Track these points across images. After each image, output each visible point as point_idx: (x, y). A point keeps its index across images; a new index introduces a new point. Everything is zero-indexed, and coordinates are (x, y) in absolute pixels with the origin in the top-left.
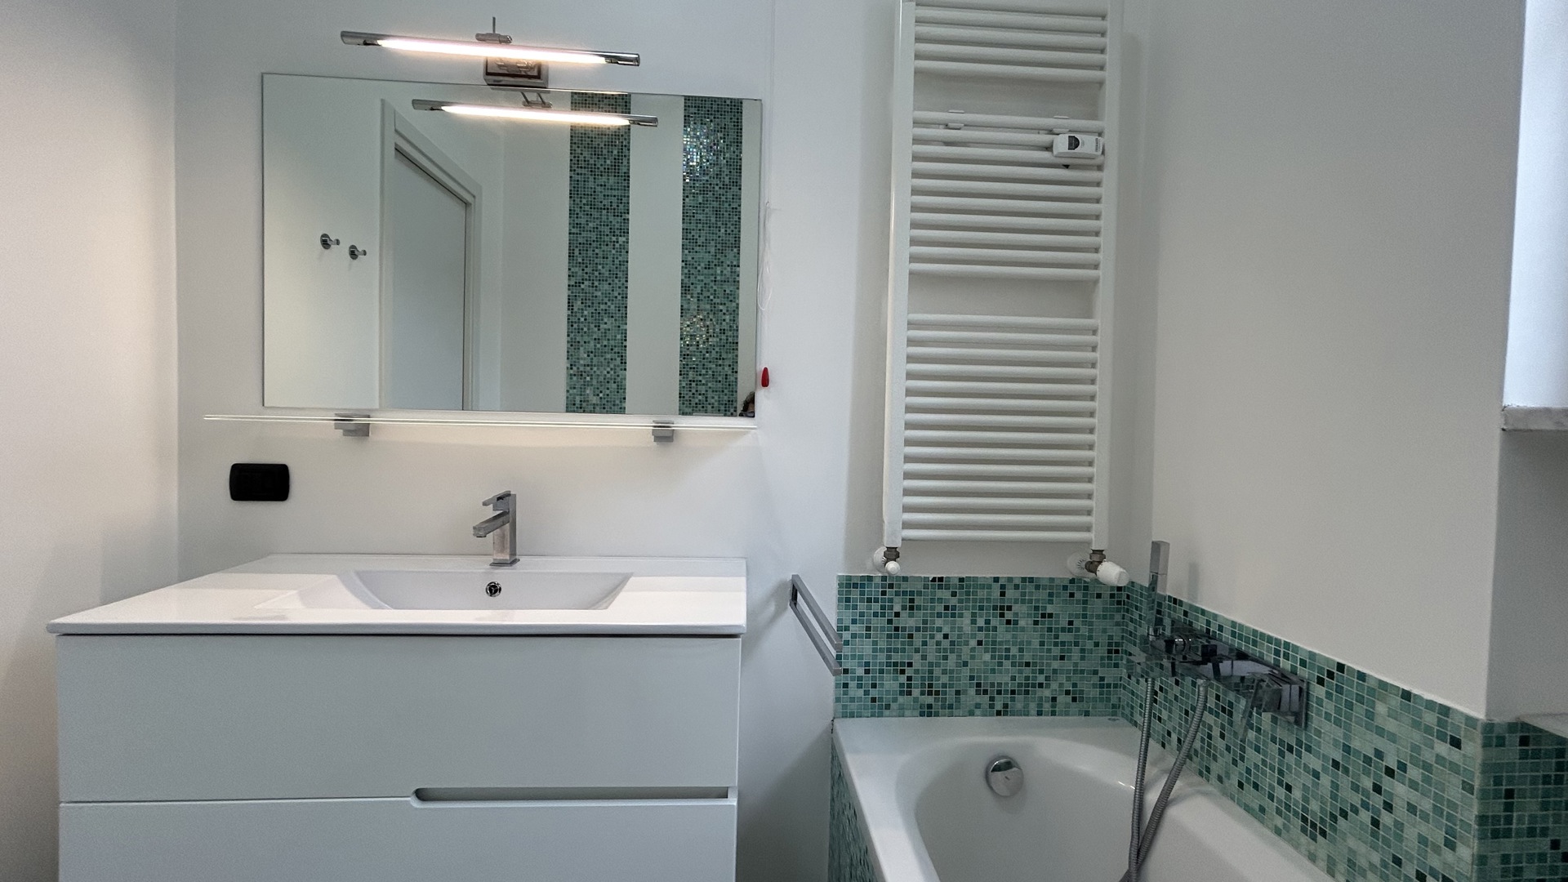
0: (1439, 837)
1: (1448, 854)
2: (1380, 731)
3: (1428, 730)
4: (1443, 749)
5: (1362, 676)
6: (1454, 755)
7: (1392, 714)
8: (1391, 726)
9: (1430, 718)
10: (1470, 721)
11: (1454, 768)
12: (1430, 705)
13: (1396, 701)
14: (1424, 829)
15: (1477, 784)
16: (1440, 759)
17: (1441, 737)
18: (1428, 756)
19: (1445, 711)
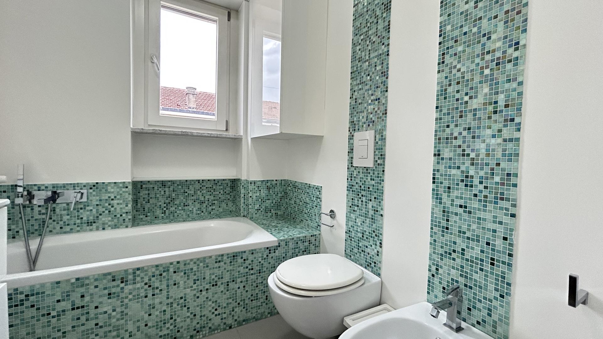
0: (124, 206)
1: (127, 208)
2: (109, 193)
3: (121, 187)
4: (124, 190)
5: (104, 183)
6: (127, 189)
7: (112, 188)
8: (112, 190)
9: (121, 185)
10: (129, 182)
11: (126, 192)
12: (121, 183)
13: (113, 185)
14: (121, 206)
15: (131, 193)
16: (124, 192)
17: (124, 188)
18: (121, 192)
19: (124, 182)
